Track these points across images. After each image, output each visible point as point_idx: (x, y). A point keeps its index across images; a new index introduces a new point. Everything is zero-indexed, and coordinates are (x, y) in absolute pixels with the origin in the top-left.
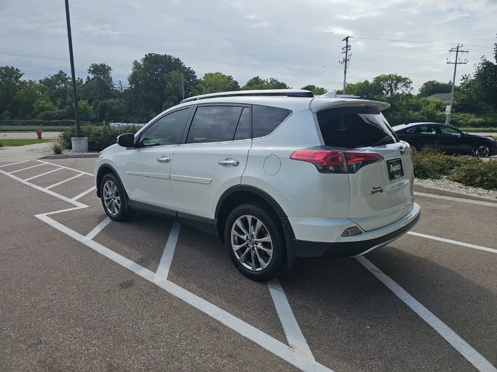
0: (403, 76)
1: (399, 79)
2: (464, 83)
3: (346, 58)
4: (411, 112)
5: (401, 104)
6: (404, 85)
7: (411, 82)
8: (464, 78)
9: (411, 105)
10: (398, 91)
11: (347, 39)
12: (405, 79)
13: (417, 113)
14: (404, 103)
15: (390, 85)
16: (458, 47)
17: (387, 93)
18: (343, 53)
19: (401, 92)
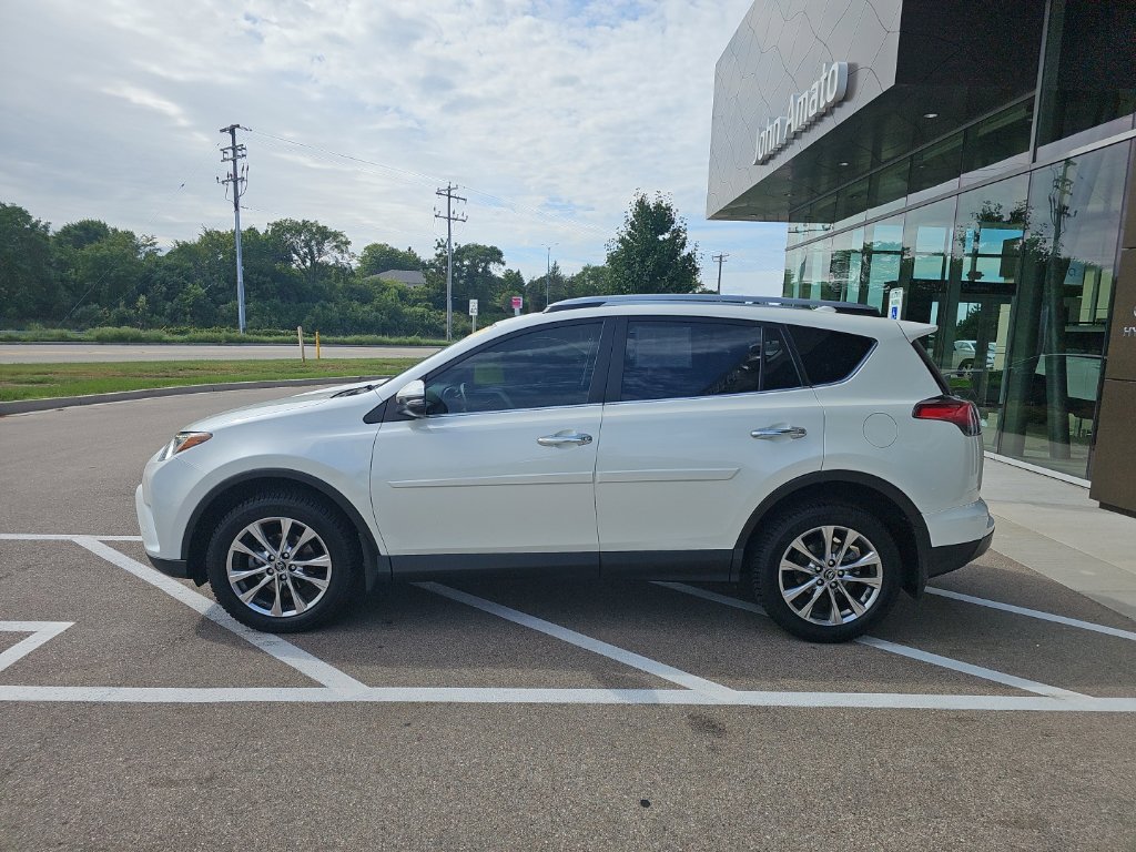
0: (332, 228)
1: (324, 234)
2: (440, 255)
3: (236, 175)
4: (356, 304)
5: (333, 287)
6: (336, 246)
7: (348, 243)
8: (439, 246)
9: (353, 290)
10: (324, 258)
11: (232, 130)
12: (336, 235)
13: (367, 308)
14: (340, 285)
15: (307, 244)
16: (449, 189)
17: (304, 262)
18: (225, 160)
19: (332, 262)
